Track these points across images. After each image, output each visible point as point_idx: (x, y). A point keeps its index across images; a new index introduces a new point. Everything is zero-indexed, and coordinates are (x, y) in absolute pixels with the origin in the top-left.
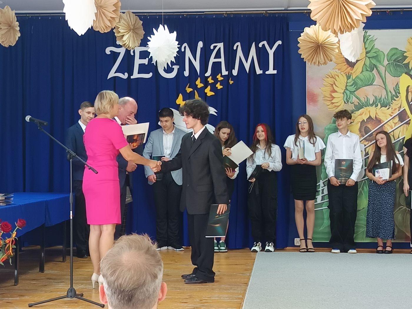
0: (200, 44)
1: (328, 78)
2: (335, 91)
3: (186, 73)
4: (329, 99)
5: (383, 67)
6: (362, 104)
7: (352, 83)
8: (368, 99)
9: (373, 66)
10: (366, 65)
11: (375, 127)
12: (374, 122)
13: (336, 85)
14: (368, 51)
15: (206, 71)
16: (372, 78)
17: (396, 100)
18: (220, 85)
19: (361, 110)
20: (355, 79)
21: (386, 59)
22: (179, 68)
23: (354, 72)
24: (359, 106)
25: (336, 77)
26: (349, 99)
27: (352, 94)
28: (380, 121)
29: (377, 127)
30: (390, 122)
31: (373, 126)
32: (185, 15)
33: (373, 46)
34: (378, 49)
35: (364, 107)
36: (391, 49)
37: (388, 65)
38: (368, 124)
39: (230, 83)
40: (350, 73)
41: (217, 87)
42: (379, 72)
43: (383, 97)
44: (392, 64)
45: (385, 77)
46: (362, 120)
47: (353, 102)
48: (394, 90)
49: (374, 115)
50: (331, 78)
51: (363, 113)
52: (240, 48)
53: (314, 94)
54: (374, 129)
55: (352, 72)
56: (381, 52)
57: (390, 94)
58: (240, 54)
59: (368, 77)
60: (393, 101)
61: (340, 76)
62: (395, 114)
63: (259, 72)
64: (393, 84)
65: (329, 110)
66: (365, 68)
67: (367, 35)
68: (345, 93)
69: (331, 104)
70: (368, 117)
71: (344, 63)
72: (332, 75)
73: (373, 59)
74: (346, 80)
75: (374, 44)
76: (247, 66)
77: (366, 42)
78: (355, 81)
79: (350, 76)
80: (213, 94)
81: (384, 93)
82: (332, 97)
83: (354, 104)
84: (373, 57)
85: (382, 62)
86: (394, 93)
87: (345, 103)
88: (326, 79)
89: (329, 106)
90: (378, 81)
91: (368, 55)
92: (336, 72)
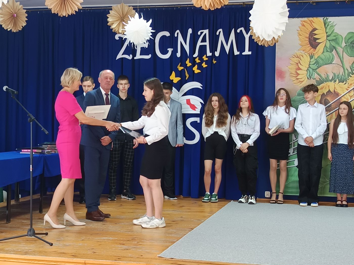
0: (190, 31)
1: (294, 58)
2: (299, 69)
3: (179, 55)
4: (294, 75)
5: (341, 48)
6: (323, 80)
7: (314, 62)
8: (328, 76)
9: (332, 48)
10: (326, 46)
11: (333, 99)
12: (333, 95)
13: (300, 64)
14: (328, 35)
15: (194, 53)
16: (331, 58)
17: (352, 77)
18: (205, 64)
19: (322, 85)
20: (317, 58)
21: (344, 41)
22: (172, 50)
23: (316, 53)
24: (320, 81)
25: (301, 57)
26: (311, 75)
27: (314, 71)
28: (337, 94)
29: (335, 99)
30: (346, 96)
31: (331, 99)
32: (179, 7)
33: (333, 31)
34: (337, 34)
35: (324, 82)
36: (349, 33)
37: (345, 47)
38: (328, 96)
39: (213, 62)
40: (313, 53)
41: (203, 66)
42: (337, 53)
43: (341, 74)
44: (349, 45)
45: (343, 57)
46: (323, 93)
47: (315, 78)
48: (350, 68)
49: (333, 89)
50: (296, 57)
51: (324, 87)
52: (222, 33)
53: (282, 72)
54: (333, 101)
55: (315, 53)
56: (340, 36)
57: (346, 71)
58: (222, 38)
59: (328, 57)
60: (349, 77)
61: (304, 56)
62: (351, 88)
63: (236, 53)
64: (349, 63)
65: (294, 84)
66: (326, 49)
67: (328, 21)
68: (308, 71)
69: (296, 79)
70: (327, 91)
71: (308, 45)
72: (297, 55)
73: (333, 41)
74: (310, 59)
75: (334, 29)
76: (227, 49)
77: (327, 27)
78: (317, 61)
79: (313, 56)
80: (200, 71)
81: (342, 70)
82: (297, 74)
83: (316, 80)
84: (333, 40)
85: (340, 44)
86: (350, 71)
87: (308, 78)
88: (292, 59)
89: (294, 81)
90: (336, 60)
91: (329, 38)
92: (301, 52)
